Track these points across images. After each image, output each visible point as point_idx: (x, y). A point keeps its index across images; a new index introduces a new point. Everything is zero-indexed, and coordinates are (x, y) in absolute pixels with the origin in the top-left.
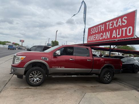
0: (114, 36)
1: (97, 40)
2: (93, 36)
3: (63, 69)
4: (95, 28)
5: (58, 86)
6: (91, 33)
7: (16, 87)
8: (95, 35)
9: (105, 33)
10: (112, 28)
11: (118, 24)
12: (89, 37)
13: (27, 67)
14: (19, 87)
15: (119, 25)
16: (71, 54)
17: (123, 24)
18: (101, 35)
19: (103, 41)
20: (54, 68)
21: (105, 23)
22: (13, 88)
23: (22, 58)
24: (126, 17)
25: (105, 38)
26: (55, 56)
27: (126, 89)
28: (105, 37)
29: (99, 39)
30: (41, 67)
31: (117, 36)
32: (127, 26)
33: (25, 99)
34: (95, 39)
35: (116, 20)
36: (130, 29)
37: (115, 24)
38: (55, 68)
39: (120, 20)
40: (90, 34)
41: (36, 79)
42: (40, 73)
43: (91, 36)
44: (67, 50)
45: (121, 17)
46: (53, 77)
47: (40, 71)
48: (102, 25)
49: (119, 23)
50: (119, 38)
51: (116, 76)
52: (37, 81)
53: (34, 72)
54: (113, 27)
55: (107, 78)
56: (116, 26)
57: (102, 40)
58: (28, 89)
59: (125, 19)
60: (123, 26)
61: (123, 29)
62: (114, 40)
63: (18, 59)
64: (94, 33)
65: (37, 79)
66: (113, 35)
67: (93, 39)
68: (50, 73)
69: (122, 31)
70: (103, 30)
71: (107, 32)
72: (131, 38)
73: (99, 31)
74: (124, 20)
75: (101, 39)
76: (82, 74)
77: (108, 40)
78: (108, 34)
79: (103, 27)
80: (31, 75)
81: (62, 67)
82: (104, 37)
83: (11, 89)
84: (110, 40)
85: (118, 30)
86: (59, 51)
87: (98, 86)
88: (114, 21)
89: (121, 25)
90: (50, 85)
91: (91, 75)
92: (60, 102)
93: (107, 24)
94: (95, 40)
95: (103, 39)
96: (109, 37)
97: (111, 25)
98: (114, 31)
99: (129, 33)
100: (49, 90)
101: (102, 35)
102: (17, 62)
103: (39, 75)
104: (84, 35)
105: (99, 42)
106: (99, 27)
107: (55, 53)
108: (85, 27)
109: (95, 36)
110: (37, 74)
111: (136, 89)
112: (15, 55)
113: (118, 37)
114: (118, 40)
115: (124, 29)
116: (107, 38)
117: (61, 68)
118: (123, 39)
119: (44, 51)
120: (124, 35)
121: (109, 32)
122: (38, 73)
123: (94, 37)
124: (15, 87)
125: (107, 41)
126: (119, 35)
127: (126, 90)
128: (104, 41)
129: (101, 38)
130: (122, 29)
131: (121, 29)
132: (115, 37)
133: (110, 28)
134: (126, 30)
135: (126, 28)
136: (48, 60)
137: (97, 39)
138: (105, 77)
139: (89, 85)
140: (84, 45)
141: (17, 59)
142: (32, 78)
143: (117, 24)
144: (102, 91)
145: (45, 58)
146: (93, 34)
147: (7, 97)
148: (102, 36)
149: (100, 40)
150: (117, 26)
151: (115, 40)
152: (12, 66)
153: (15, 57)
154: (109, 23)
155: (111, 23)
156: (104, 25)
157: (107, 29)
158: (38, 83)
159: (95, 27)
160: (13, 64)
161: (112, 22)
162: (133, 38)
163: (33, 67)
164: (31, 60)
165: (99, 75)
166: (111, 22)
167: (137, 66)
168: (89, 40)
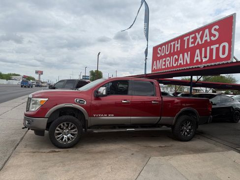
0: (197, 60)
1: (168, 68)
2: (161, 60)
3: (111, 117)
4: (164, 47)
5: (103, 147)
6: (159, 56)
7: (34, 150)
8: (165, 59)
9: (181, 55)
10: (193, 45)
11: (204, 39)
12: (155, 62)
13: (50, 116)
14: (38, 150)
15: (206, 41)
16: (125, 92)
17: (213, 38)
18: (175, 58)
19: (178, 69)
20: (96, 116)
21: (181, 38)
22: (30, 152)
23: (41, 101)
24: (217, 27)
25: (182, 64)
26: (98, 96)
27: (219, 149)
28: (182, 62)
29: (171, 66)
30: (74, 116)
31: (202, 60)
32: (219, 41)
33: (50, 168)
34: (165, 65)
35: (201, 32)
36: (224, 47)
37: (199, 40)
38: (98, 116)
39: (207, 31)
40: (155, 58)
41: (66, 137)
42: (72, 126)
43: (158, 61)
44: (117, 86)
45: (209, 27)
46: (96, 131)
47: (73, 122)
48: (176, 42)
49: (206, 36)
50: (206, 62)
51: (201, 128)
52: (68, 139)
53: (64, 125)
54: (196, 44)
55: (186, 132)
56: (200, 43)
57: (177, 67)
58: (55, 153)
59: (215, 30)
60: (212, 43)
61: (212, 47)
62: (196, 66)
63: (35, 103)
64: (163, 55)
65: (69, 135)
66: (196, 58)
67: (161, 65)
68: (89, 125)
69: (211, 50)
70: (179, 50)
71: (186, 54)
72: (226, 62)
73: (172, 52)
74: (213, 32)
75: (174, 65)
76: (143, 125)
77: (188, 67)
78: (187, 58)
79: (179, 45)
80: (58, 130)
81: (110, 115)
82: (180, 62)
83: (26, 153)
84: (191, 67)
85: (203, 49)
86: (105, 88)
87: (172, 146)
88: (197, 34)
89: (209, 40)
90: (91, 146)
91: (159, 127)
92: (109, 172)
93: (186, 39)
94: (164, 67)
95: (179, 65)
96: (189, 63)
97: (191, 40)
98: (198, 51)
99: (223, 53)
100: (89, 153)
101: (177, 58)
102: (34, 109)
103: (72, 129)
104: (146, 59)
105: (172, 70)
106: (171, 46)
107: (97, 92)
108: (147, 45)
109: (165, 61)
110: (67, 127)
111: (235, 149)
112: (30, 96)
113: (204, 61)
114: (204, 66)
115: (214, 47)
116: (185, 63)
117: (108, 116)
118: (213, 64)
119: (79, 89)
120: (214, 58)
121: (189, 53)
122: (70, 125)
123: (164, 63)
124: (32, 150)
125: (186, 68)
126: (205, 57)
127: (219, 151)
128: (181, 69)
129: (175, 63)
130: (210, 48)
131: (208, 48)
132: (200, 61)
133: (191, 45)
134: (218, 49)
135: (217, 46)
136: (85, 103)
137: (169, 66)
138: (182, 131)
139: (155, 145)
140: (147, 76)
141: (33, 104)
142: (59, 134)
143: (201, 38)
144: (178, 154)
145: (80, 101)
146: (162, 57)
147: (20, 166)
148: (177, 60)
149: (173, 67)
150: (202, 41)
151: (199, 66)
152: (26, 115)
153: (30, 99)
154: (188, 37)
155: (192, 38)
156: (179, 40)
157: (186, 47)
158: (69, 142)
159: (165, 44)
160: (27, 111)
161: (193, 35)
162: (229, 62)
163: (60, 115)
164: (56, 105)
165: (173, 127)
166: (191, 36)
167: (237, 110)
168: (154, 67)
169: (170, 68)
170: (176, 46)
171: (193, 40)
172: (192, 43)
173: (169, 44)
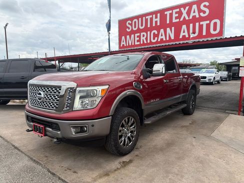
0: (184, 36)
1: (144, 44)
2: (133, 36)
4: (136, 20)
6: (128, 30)
8: (138, 34)
9: (162, 31)
10: (178, 20)
11: (192, 14)
12: (123, 38)
15: (194, 17)
17: (202, 14)
18: (154, 33)
19: (160, 45)
21: (162, 12)
23: (103, 90)
24: (207, 4)
25: (164, 40)
28: (164, 37)
29: (149, 42)
31: (189, 36)
32: (209, 18)
34: (139, 41)
35: (187, 8)
36: (215, 24)
37: (185, 14)
39: (195, 7)
43: (128, 37)
45: (198, 3)
48: (154, 16)
49: (194, 12)
50: (193, 38)
54: (182, 19)
56: (187, 18)
57: (157, 42)
59: (205, 6)
60: (202, 19)
61: (201, 23)
62: (185, 42)
64: (135, 29)
66: (182, 34)
67: (133, 42)
68: (145, 114)
69: (201, 27)
70: (158, 24)
71: (168, 29)
73: (149, 26)
74: (202, 8)
75: (153, 41)
77: (172, 43)
78: (171, 33)
79: (158, 20)
82: (160, 37)
84: (177, 43)
85: (191, 25)
86: (163, 65)
88: (182, 9)
89: (197, 16)
93: (168, 13)
94: (139, 43)
95: (159, 40)
96: (173, 38)
97: (175, 15)
98: (184, 27)
99: (215, 29)
101: (156, 33)
103: (131, 126)
104: (109, 33)
106: (146, 19)
108: (110, 17)
109: (139, 37)
113: (191, 36)
114: (194, 42)
115: (204, 23)
116: (168, 39)
118: (205, 39)
120: (204, 33)
121: (173, 28)
123: (137, 39)
125: (170, 44)
129: (154, 39)
130: (199, 24)
131: (197, 24)
133: (174, 21)
134: (208, 26)
135: (208, 22)
136: (141, 87)
137: (145, 42)
143: (188, 13)
146: (133, 32)
148: (156, 36)
149: (152, 43)
150: (189, 17)
151: (187, 41)
154: (171, 12)
155: (176, 13)
156: (159, 15)
157: (168, 22)
161: (178, 10)
162: (221, 37)
166: (174, 11)
168: (122, 43)
169: (147, 44)
170: (154, 20)
171: (177, 15)
172: (176, 18)
173: (144, 18)
